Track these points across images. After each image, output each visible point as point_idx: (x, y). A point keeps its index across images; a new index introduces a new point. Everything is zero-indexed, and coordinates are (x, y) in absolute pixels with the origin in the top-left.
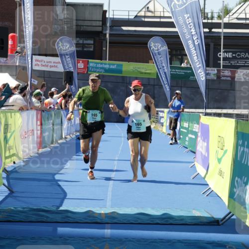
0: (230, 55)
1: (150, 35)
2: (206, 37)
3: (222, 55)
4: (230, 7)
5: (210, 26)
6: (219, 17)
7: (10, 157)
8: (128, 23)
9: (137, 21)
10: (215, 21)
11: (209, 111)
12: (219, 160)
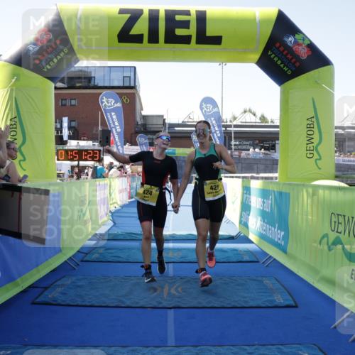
0: (237, 143)
1: (191, 132)
2: (224, 133)
3: (233, 143)
4: (236, 116)
5: (226, 126)
6: (231, 121)
7: (113, 204)
8: (179, 125)
9: (183, 125)
10: (229, 123)
11: (226, 175)
12: (233, 203)
